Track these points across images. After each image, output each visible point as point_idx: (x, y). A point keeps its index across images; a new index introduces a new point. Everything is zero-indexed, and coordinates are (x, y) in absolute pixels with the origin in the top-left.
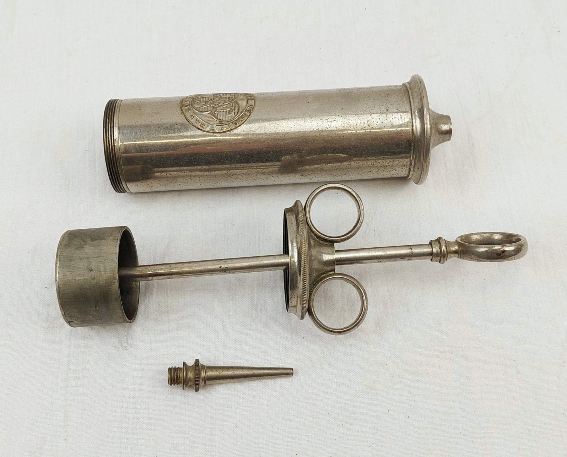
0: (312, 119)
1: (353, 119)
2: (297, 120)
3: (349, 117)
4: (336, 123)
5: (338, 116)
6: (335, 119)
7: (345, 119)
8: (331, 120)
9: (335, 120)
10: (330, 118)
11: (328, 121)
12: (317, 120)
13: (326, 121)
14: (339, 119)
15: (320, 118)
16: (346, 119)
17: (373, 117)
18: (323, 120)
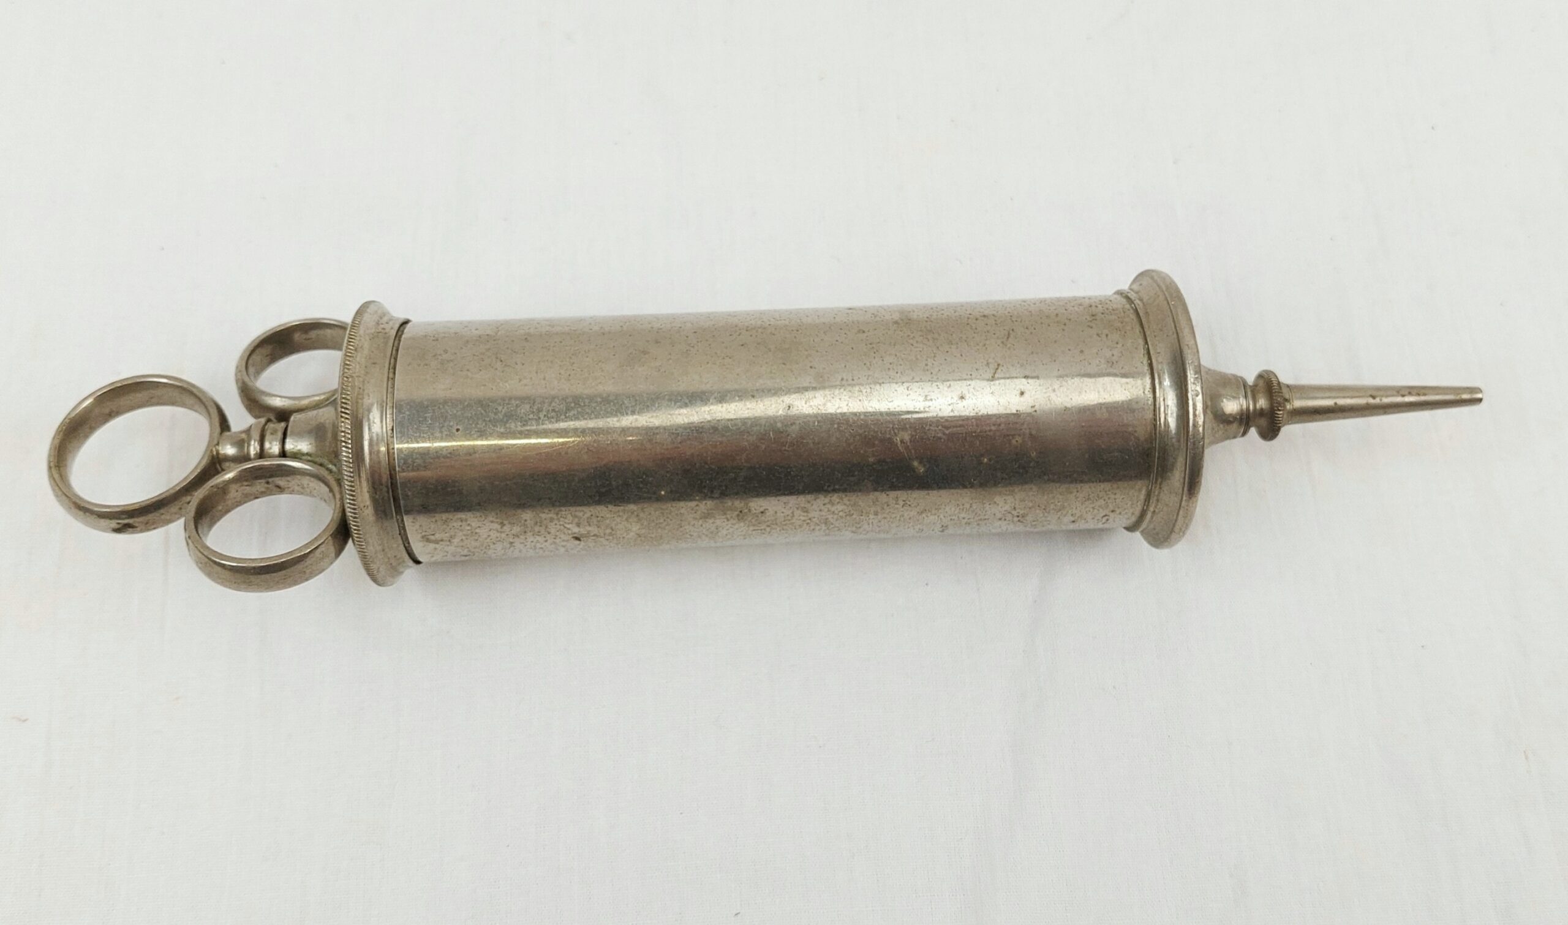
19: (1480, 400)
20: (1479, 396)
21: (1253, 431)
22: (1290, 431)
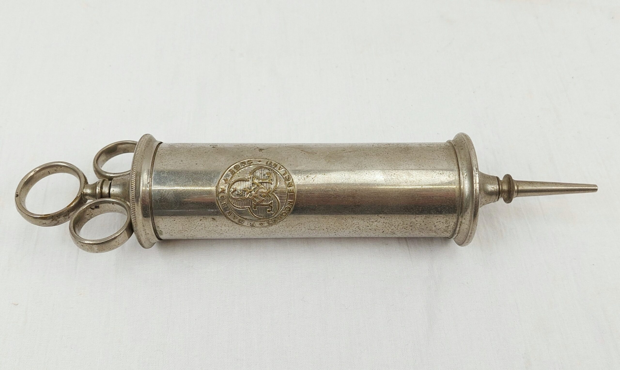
0: (354, 219)
1: (396, 220)
2: (337, 219)
3: (392, 219)
4: (377, 223)
5: (381, 217)
6: (378, 219)
7: (387, 220)
8: (372, 220)
9: (377, 221)
10: (372, 219)
11: (370, 221)
12: (358, 219)
13: (368, 221)
14: (381, 220)
15: (361, 218)
16: (389, 220)
17: (417, 220)
18: (364, 220)
19: (596, 190)
20: (596, 188)
21: (501, 200)
22: (517, 200)
